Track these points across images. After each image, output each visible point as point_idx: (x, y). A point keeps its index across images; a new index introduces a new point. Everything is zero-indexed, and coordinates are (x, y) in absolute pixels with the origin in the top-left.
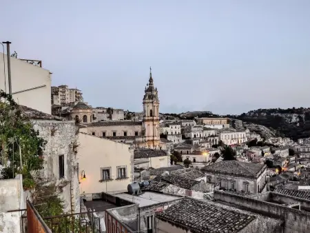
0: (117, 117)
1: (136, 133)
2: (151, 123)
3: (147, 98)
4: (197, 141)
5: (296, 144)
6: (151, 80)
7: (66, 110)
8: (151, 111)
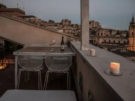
1: (125, 42)
2: (132, 38)
3: (131, 27)
6: (133, 19)
7: (94, 30)
8: (133, 33)
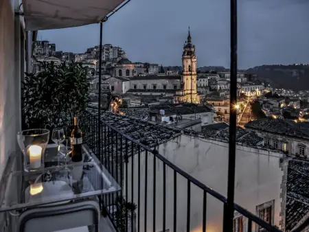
0: (152, 71)
1: (175, 87)
2: (189, 77)
3: (186, 54)
4: (223, 93)
6: (189, 37)
7: (110, 65)
8: (189, 66)
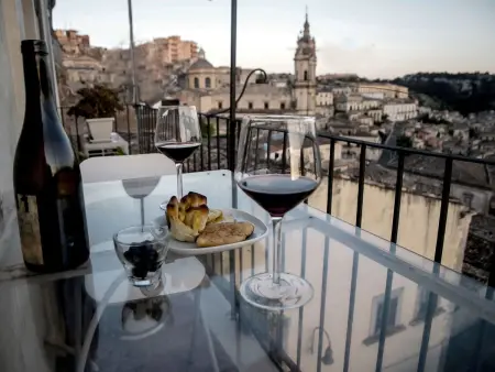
1: (283, 105)
2: (305, 90)
3: (301, 52)
4: (356, 116)
5: (465, 119)
6: (307, 25)
7: (180, 70)
8: (306, 72)
